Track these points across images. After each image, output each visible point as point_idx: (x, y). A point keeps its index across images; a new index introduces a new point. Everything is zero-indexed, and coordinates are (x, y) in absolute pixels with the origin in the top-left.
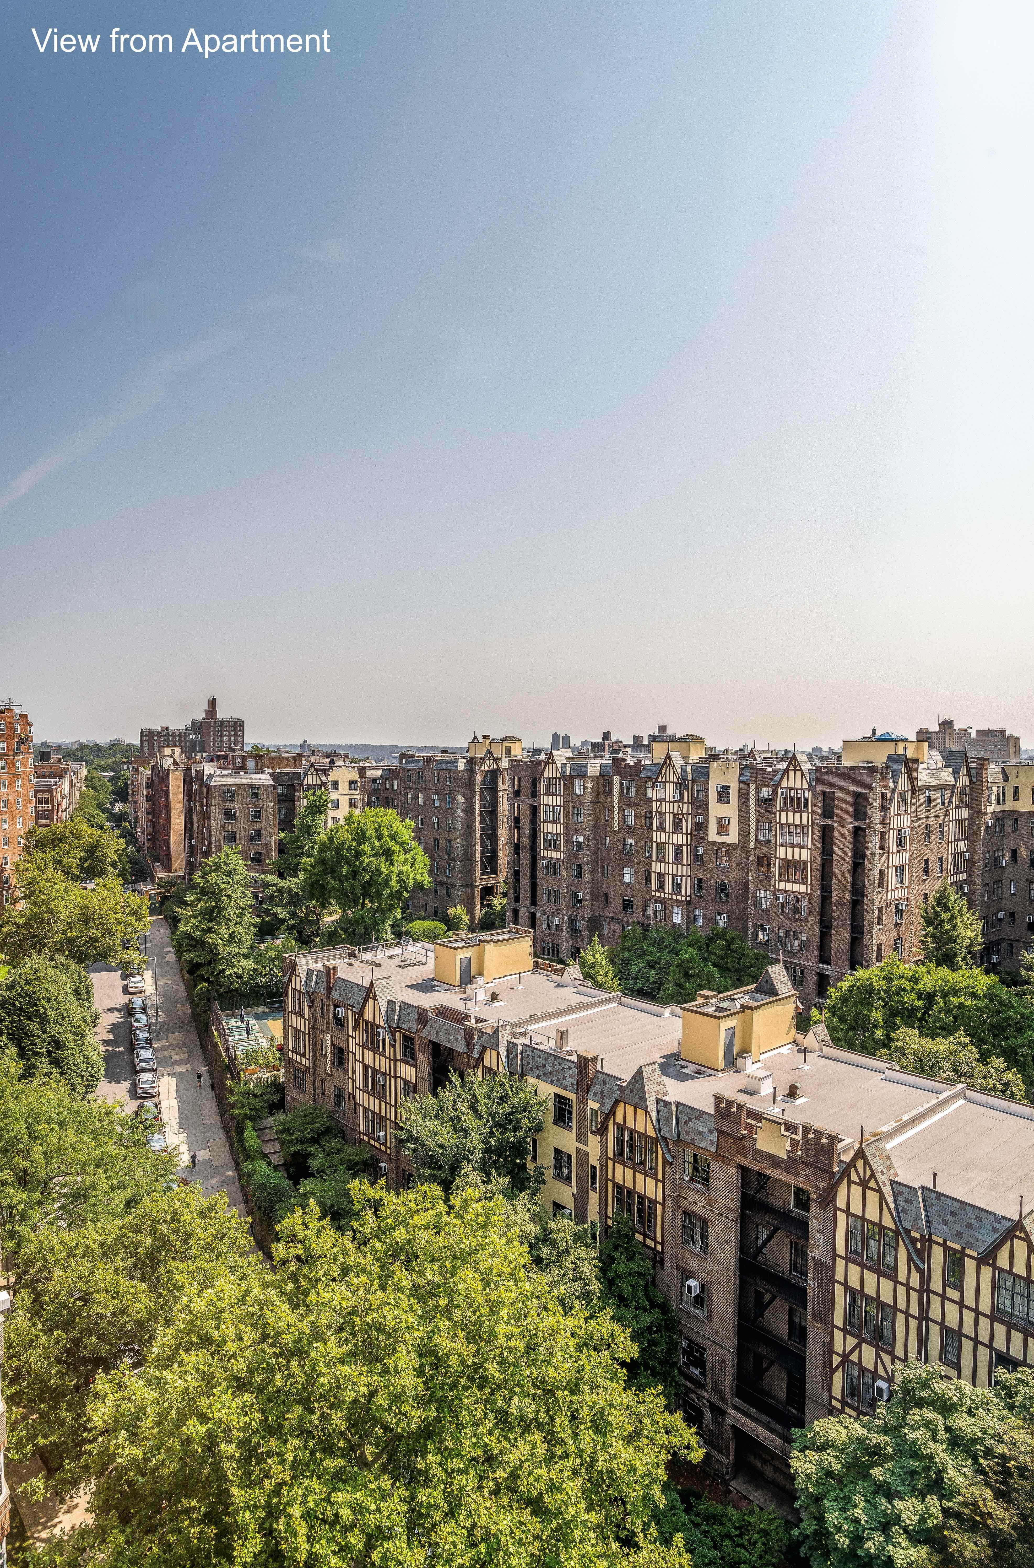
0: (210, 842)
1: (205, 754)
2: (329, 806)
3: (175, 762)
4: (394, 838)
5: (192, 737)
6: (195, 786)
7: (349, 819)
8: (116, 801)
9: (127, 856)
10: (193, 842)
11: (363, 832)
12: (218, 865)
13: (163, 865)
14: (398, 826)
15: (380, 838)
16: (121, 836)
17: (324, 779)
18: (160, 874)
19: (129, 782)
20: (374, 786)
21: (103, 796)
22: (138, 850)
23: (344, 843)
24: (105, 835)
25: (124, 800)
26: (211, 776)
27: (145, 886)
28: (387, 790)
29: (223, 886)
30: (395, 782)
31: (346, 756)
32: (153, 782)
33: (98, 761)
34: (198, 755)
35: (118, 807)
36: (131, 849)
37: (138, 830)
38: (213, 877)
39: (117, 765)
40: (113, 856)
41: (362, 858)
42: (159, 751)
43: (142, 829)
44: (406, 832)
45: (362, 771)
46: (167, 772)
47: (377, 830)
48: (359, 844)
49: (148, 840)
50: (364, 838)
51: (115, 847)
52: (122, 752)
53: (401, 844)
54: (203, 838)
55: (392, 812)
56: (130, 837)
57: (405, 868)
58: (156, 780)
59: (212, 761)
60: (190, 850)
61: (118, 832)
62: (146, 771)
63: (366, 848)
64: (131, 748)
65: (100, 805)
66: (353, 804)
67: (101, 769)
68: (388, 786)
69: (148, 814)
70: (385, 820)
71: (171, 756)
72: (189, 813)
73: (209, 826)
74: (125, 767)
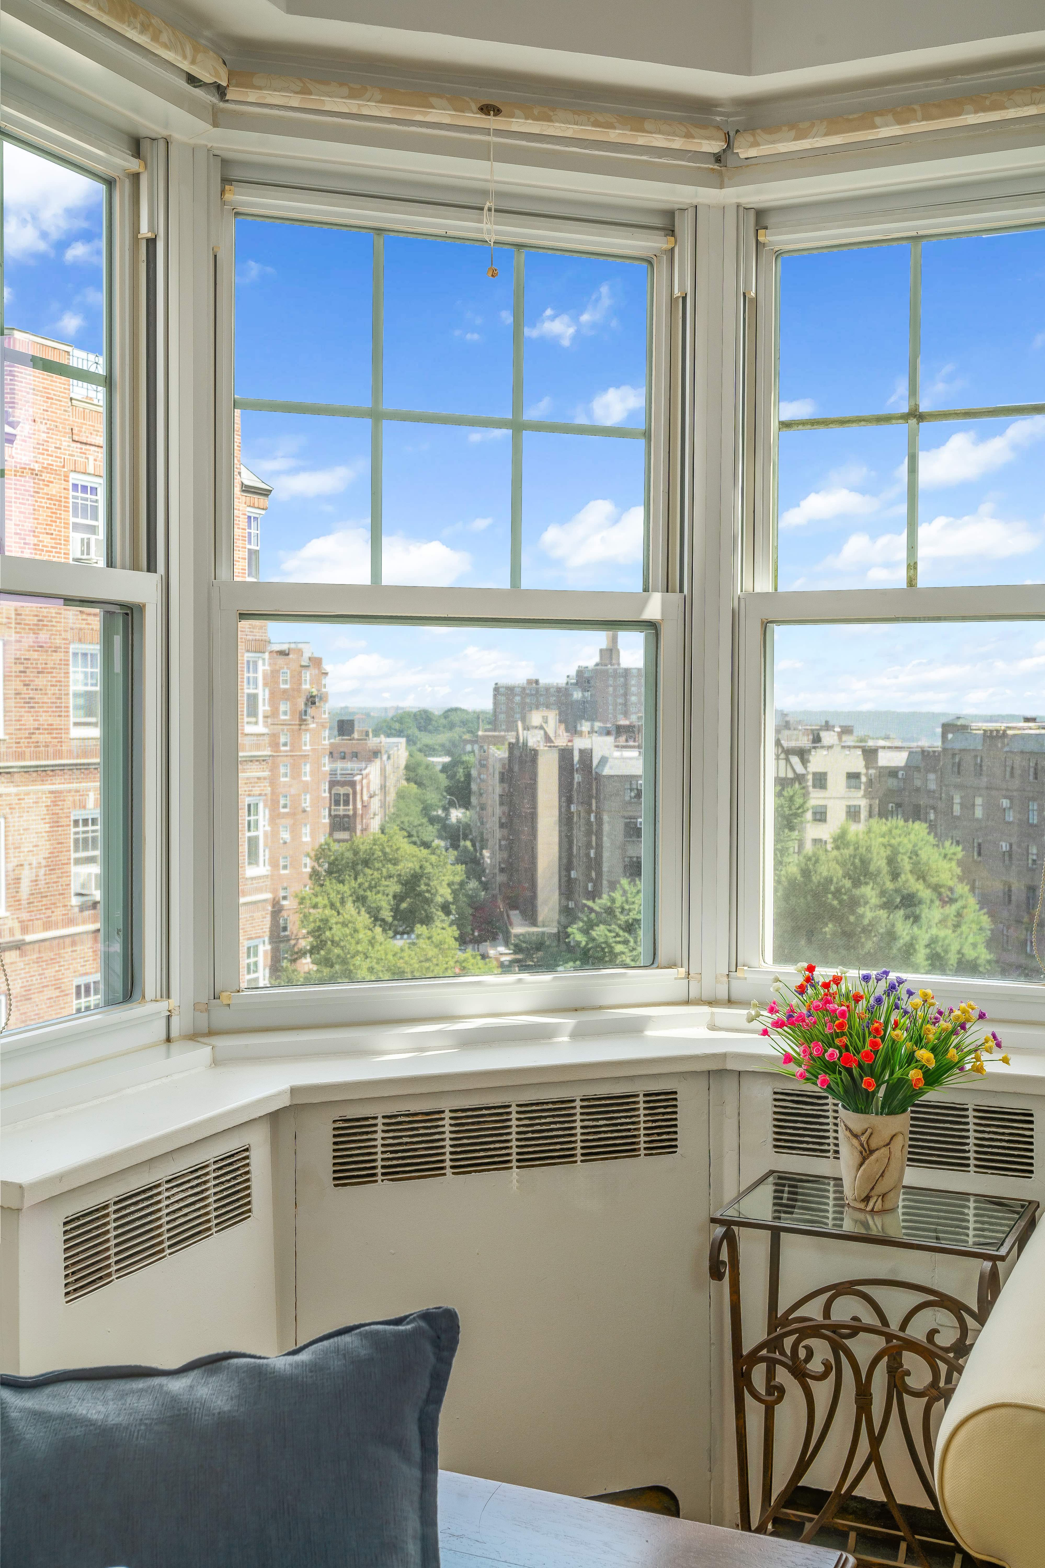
0: (599, 874)
1: (597, 725)
2: (809, 816)
3: (548, 738)
4: (922, 876)
5: (577, 695)
6: (577, 778)
7: (840, 840)
8: (452, 804)
9: (467, 895)
10: (573, 874)
11: (865, 862)
12: (610, 911)
13: (524, 914)
14: (930, 854)
15: (895, 876)
16: (458, 861)
17: (800, 769)
18: (519, 929)
19: (474, 773)
20: (892, 783)
21: (432, 797)
22: (485, 886)
23: (829, 880)
24: (433, 858)
25: (466, 804)
26: (604, 760)
27: (495, 946)
28: (918, 790)
29: (619, 948)
30: (932, 776)
31: (847, 730)
32: (511, 770)
33: (426, 739)
34: (585, 726)
35: (456, 815)
36: (473, 884)
37: (486, 853)
38: (599, 932)
39: (454, 745)
40: (444, 893)
41: (860, 910)
42: (523, 719)
43: (493, 854)
44: (945, 865)
45: (870, 754)
46: (533, 755)
47: (891, 861)
48: (857, 883)
49: (502, 870)
50: (866, 873)
51: (449, 878)
52: (464, 723)
53: (936, 888)
54: (589, 868)
55: (919, 829)
56: (472, 864)
57: (942, 933)
58: (516, 768)
59: (608, 733)
60: (567, 888)
61: (453, 854)
62: (499, 753)
63: (869, 892)
64: (478, 716)
65: (426, 810)
66: (853, 814)
67: (429, 750)
68: (918, 783)
69: (502, 826)
70: (906, 844)
71: (541, 728)
72: (566, 821)
73: (599, 847)
74: (469, 748)
